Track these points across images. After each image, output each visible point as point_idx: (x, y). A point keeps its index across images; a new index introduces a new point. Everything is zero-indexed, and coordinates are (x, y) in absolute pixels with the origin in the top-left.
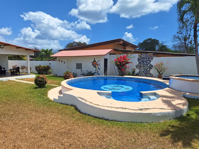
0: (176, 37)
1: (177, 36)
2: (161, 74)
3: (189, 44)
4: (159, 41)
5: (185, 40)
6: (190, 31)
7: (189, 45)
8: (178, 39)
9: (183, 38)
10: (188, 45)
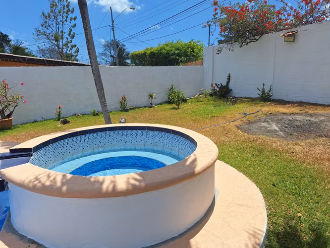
0: (40, 32)
1: (42, 31)
2: (9, 116)
3: (64, 47)
4: (8, 36)
5: (57, 40)
6: (63, 25)
7: (65, 50)
8: (45, 37)
9: (52, 36)
10: (63, 49)
